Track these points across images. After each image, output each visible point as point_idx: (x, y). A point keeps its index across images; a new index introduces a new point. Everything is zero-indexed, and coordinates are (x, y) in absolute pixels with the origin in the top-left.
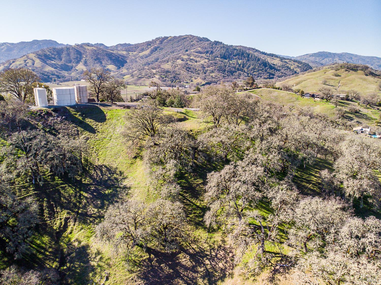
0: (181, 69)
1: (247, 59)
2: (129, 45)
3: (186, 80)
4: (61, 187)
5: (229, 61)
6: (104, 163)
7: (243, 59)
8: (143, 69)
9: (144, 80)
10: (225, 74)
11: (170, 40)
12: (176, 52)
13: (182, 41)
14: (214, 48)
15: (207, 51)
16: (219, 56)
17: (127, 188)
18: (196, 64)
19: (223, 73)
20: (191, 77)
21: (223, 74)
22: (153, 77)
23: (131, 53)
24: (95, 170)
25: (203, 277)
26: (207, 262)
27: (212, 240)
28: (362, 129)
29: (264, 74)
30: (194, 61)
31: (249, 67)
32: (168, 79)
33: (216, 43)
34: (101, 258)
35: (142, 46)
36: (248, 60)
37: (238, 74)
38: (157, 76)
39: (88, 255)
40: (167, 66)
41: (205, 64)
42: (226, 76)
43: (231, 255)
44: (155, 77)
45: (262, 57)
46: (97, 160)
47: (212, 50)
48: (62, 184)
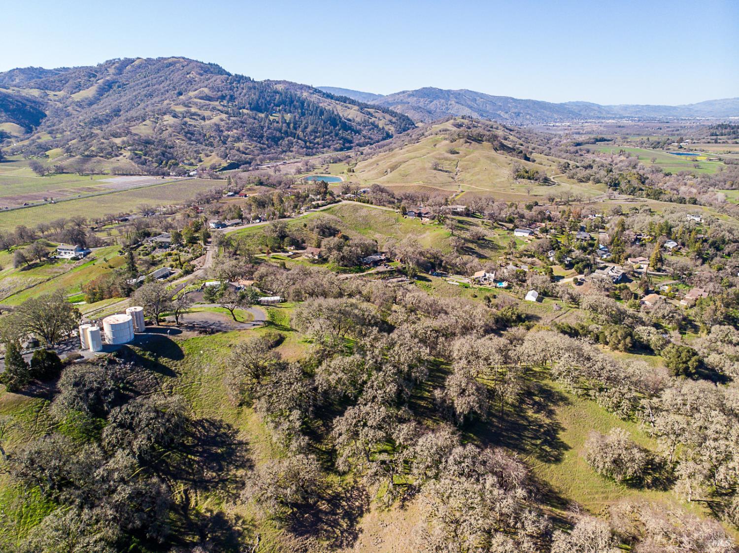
0: (174, 136)
1: (300, 111)
2: (41, 71)
3: (188, 158)
4: (166, 456)
5: (267, 117)
6: (204, 417)
7: (294, 112)
8: (92, 136)
9: (99, 162)
10: (263, 144)
11: (139, 67)
12: (157, 96)
13: (166, 69)
14: (236, 89)
15: (222, 96)
16: (248, 106)
17: (243, 443)
18: (203, 123)
19: (260, 142)
20: (197, 152)
21: (259, 145)
22: (117, 156)
23: (51, 93)
24: (195, 428)
25: (343, 518)
26: (344, 503)
27: (345, 482)
28: (485, 276)
29: (333, 141)
30: (197, 118)
31: (306, 127)
32: (150, 159)
33: (240, 79)
34: (244, 522)
35: (76, 78)
36: (303, 114)
37: (287, 142)
38: (128, 154)
39: (228, 522)
40: (144, 130)
41: (223, 123)
42: (265, 149)
43: (364, 493)
44: (121, 154)
45: (326, 104)
46: (193, 414)
47: (232, 93)
48: (165, 452)
